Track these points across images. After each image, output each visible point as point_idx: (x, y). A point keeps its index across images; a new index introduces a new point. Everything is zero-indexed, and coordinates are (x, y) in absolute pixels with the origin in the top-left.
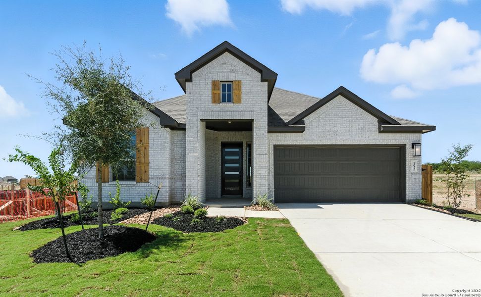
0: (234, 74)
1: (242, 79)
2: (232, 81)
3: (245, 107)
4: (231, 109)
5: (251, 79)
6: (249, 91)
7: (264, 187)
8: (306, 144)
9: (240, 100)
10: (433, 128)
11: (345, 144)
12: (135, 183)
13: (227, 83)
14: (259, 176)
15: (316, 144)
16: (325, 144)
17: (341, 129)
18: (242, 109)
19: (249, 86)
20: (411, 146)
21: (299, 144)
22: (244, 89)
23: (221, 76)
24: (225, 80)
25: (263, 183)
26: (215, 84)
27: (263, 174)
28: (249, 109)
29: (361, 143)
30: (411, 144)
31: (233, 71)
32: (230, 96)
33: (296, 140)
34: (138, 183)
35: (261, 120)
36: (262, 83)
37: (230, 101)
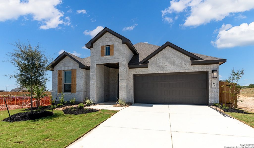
0: (110, 42)
1: (114, 44)
2: (110, 45)
3: (115, 57)
4: (109, 58)
5: (118, 43)
6: (117, 49)
7: (123, 96)
8: (150, 73)
9: (113, 54)
10: (224, 61)
11: (171, 72)
12: (71, 93)
13: (108, 46)
15: (155, 73)
16: (160, 73)
17: (169, 64)
18: (114, 58)
19: (117, 47)
20: (211, 72)
21: (146, 73)
22: (115, 48)
23: (105, 43)
24: (107, 45)
25: (123, 93)
26: (102, 47)
27: (123, 89)
28: (117, 58)
29: (180, 72)
30: (211, 70)
32: (109, 52)
34: (72, 93)
35: (122, 63)
36: (123, 45)
37: (109, 55)
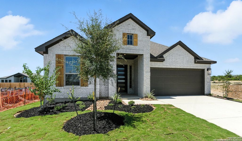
0: (134, 31)
1: (138, 34)
2: (133, 34)
3: (139, 48)
4: (132, 48)
5: (142, 34)
6: (141, 40)
7: (148, 89)
8: (164, 67)
9: (137, 44)
10: (215, 62)
11: (181, 68)
12: (80, 87)
13: (130, 35)
14: (146, 83)
15: (169, 67)
16: (172, 68)
17: (179, 61)
18: (138, 49)
19: (141, 37)
20: (207, 70)
21: (161, 67)
22: (139, 38)
23: (127, 31)
24: (130, 33)
25: (148, 87)
26: (124, 34)
27: (148, 82)
28: (141, 49)
29: (187, 68)
30: (207, 69)
31: (133, 29)
32: (131, 41)
33: (160, 65)
34: (82, 87)
35: (147, 55)
36: (148, 36)
37: (131, 44)
